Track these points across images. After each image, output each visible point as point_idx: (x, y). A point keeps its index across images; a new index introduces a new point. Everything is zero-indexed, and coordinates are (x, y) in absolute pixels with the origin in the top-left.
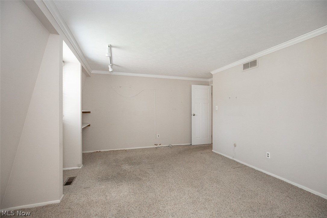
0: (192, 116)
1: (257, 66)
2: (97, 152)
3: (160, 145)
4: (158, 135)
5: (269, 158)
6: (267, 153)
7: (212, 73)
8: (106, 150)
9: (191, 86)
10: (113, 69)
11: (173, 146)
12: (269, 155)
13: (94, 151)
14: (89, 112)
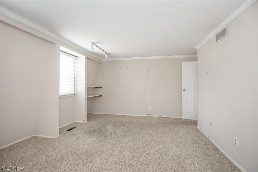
0: (183, 91)
1: (226, 35)
2: (105, 114)
3: (152, 115)
4: (150, 106)
5: (237, 145)
6: (235, 138)
7: (197, 48)
8: (111, 114)
9: (182, 63)
10: (108, 57)
11: (163, 117)
12: (237, 142)
13: (104, 114)
14: (101, 87)
